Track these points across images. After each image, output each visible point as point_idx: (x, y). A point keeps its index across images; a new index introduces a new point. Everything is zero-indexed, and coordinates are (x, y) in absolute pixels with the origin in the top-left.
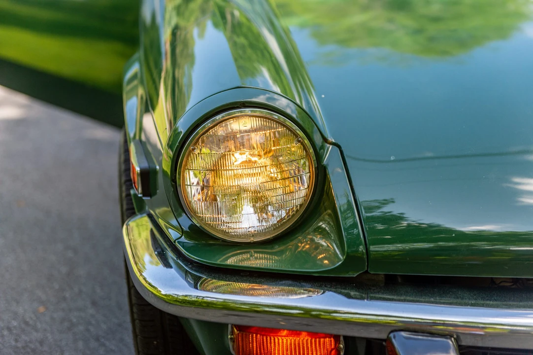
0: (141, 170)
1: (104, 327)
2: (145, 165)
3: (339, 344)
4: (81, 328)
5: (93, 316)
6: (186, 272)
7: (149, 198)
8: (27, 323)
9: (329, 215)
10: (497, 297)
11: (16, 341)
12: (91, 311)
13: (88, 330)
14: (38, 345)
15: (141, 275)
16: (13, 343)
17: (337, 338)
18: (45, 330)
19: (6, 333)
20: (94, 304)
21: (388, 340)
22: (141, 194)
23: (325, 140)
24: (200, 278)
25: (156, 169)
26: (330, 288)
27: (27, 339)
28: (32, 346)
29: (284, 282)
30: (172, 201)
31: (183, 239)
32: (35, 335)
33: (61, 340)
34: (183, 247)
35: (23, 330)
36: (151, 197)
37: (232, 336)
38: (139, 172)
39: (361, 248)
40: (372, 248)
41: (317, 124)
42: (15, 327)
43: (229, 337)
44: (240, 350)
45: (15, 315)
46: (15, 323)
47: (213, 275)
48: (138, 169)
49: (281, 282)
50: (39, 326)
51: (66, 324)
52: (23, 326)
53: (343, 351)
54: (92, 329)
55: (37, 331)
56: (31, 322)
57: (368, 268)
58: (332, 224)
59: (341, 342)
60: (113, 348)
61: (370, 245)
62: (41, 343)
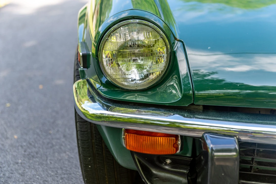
0: (82, 54)
1: (69, 147)
2: (85, 52)
3: (178, 141)
4: (57, 147)
5: (63, 142)
6: (103, 104)
7: (86, 69)
8: (30, 144)
9: (176, 78)
10: (260, 118)
11: (25, 151)
12: (63, 140)
13: (61, 148)
14: (35, 154)
15: (80, 106)
16: (23, 153)
17: (176, 136)
18: (39, 147)
19: (20, 148)
20: (65, 136)
21: (202, 138)
22: (82, 67)
23: (176, 39)
24: (110, 106)
25: (90, 54)
26: (174, 111)
27: (30, 151)
28: (32, 154)
29: (151, 108)
30: (96, 67)
31: (102, 88)
32: (34, 150)
33: (47, 152)
34: (102, 92)
35: (28, 147)
36: (87, 69)
37: (124, 137)
38: (81, 55)
39: (191, 92)
40: (196, 92)
41: (172, 30)
42: (24, 146)
43: (123, 137)
44: (128, 143)
45: (25, 140)
46: (25, 144)
47: (115, 104)
48: (81, 54)
49: (149, 108)
50: (36, 145)
51: (50, 145)
52: (29, 145)
53: (180, 145)
54: (62, 147)
55: (35, 147)
56: (33, 144)
57: (194, 102)
58: (177, 82)
59: (179, 141)
60: (72, 156)
61: (195, 90)
62: (37, 153)
